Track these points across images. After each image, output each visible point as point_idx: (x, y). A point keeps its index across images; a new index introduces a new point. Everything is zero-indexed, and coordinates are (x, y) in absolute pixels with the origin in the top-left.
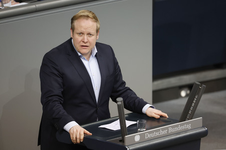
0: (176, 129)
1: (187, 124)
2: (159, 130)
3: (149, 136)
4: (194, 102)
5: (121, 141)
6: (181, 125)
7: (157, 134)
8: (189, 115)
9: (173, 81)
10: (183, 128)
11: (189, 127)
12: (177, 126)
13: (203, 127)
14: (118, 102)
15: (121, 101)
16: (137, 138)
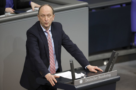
0: (103, 77)
1: (108, 74)
2: (93, 77)
3: (87, 80)
5: (72, 83)
6: (105, 74)
7: (92, 79)
8: (110, 69)
10: (107, 76)
11: (110, 75)
12: (103, 75)
13: (117, 75)
14: (70, 61)
15: (72, 61)
16: (81, 82)
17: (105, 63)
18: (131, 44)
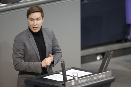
0: (96, 78)
1: (102, 74)
2: (86, 78)
3: (80, 82)
4: (107, 61)
5: (63, 85)
6: (99, 75)
7: (85, 81)
8: (103, 69)
9: (92, 51)
10: (100, 77)
11: (104, 76)
12: (97, 76)
13: (112, 76)
14: (61, 61)
15: (64, 61)
16: (73, 83)
17: (98, 58)
18: (126, 37)
